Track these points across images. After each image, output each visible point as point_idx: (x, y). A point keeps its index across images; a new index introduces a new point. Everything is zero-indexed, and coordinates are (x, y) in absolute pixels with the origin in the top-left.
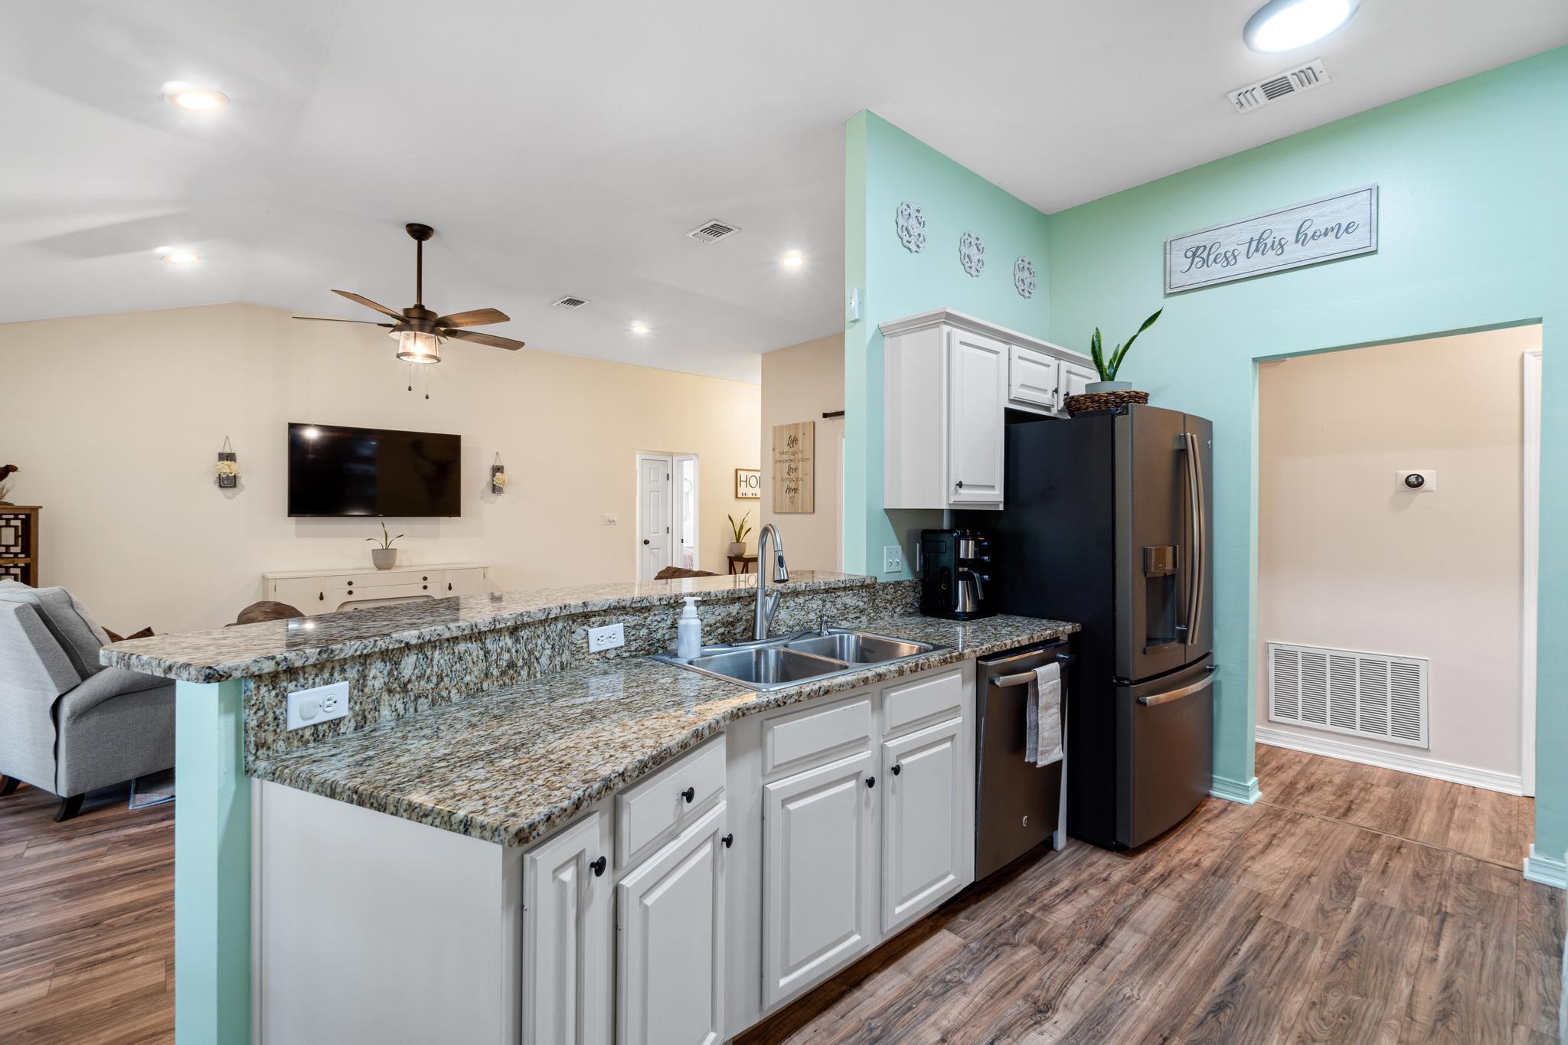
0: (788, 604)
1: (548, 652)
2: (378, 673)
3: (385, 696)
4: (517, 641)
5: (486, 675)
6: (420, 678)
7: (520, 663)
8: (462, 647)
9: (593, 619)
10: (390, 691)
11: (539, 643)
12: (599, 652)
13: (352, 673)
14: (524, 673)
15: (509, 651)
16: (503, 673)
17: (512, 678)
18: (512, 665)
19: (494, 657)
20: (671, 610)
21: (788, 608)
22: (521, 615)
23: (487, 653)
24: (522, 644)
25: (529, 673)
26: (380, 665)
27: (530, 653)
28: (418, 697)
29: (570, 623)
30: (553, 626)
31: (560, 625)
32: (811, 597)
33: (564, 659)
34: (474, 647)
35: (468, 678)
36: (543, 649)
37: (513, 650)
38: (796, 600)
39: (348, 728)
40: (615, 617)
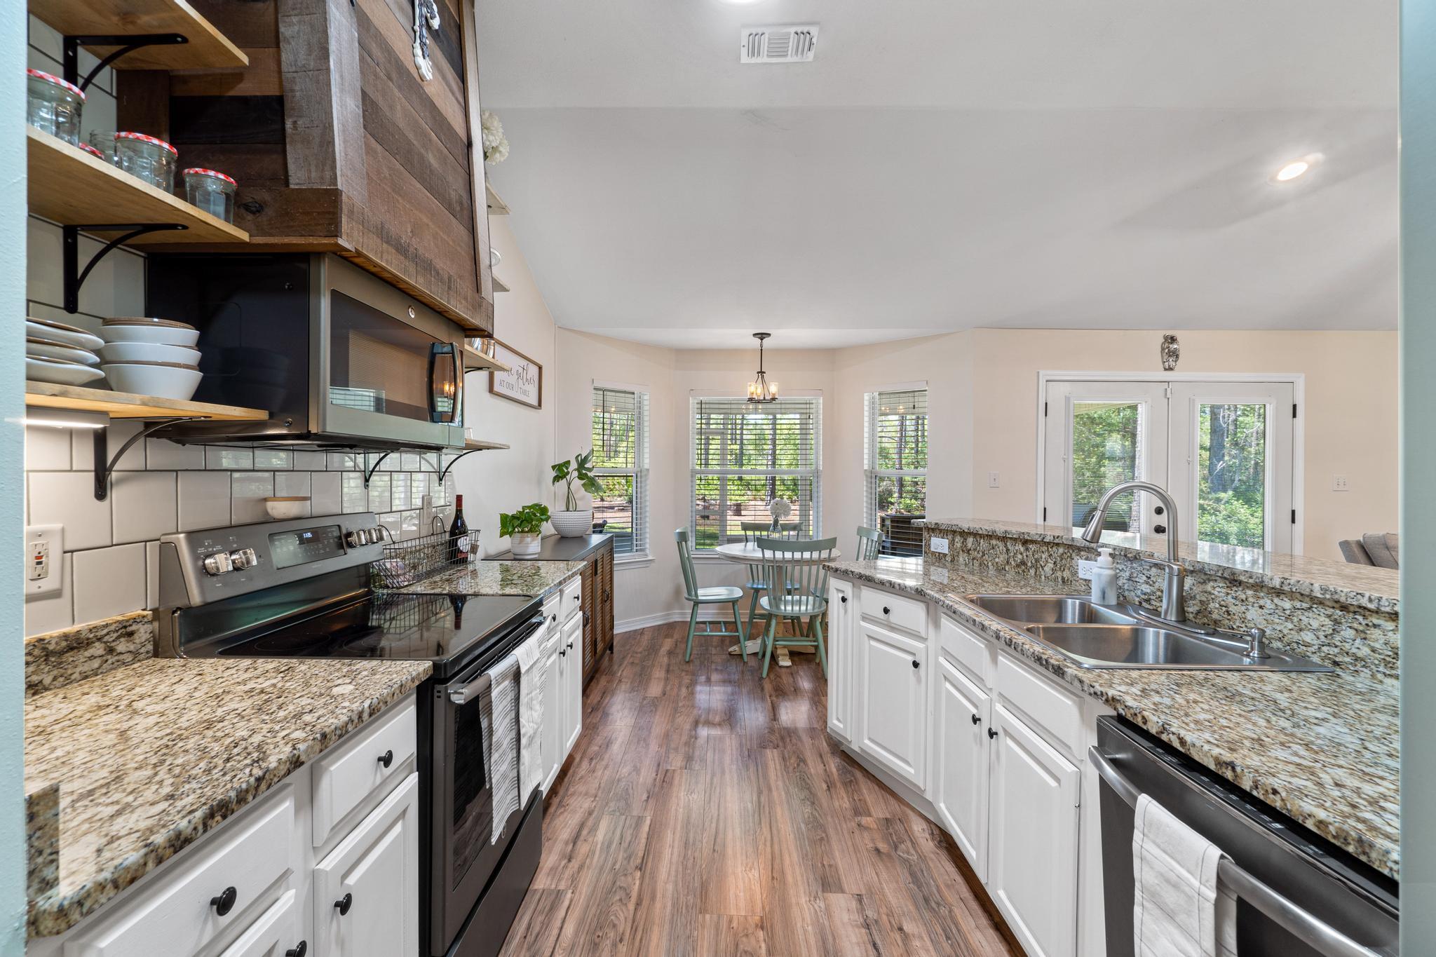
0: (1261, 602)
1: (1051, 565)
2: (958, 539)
3: (961, 552)
4: (1027, 549)
5: (1008, 562)
6: (975, 550)
7: (1029, 564)
8: (994, 542)
9: (1082, 553)
10: (963, 551)
11: (1044, 556)
12: (1086, 580)
13: (950, 537)
14: (1032, 571)
15: (1021, 554)
16: (1018, 566)
17: (1024, 571)
18: (1023, 563)
19: (1012, 554)
20: (1129, 562)
21: (1261, 607)
22: (1023, 533)
23: (1008, 550)
24: (1031, 553)
25: (1036, 573)
26: (959, 537)
27: (1037, 561)
28: (973, 559)
29: (1071, 551)
30: (1054, 549)
31: (1061, 550)
32: (1305, 605)
33: (1065, 576)
34: (1000, 544)
35: (997, 560)
36: (1047, 561)
37: (1025, 554)
38: (1276, 600)
39: (949, 559)
40: (1093, 556)
